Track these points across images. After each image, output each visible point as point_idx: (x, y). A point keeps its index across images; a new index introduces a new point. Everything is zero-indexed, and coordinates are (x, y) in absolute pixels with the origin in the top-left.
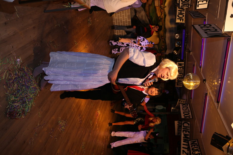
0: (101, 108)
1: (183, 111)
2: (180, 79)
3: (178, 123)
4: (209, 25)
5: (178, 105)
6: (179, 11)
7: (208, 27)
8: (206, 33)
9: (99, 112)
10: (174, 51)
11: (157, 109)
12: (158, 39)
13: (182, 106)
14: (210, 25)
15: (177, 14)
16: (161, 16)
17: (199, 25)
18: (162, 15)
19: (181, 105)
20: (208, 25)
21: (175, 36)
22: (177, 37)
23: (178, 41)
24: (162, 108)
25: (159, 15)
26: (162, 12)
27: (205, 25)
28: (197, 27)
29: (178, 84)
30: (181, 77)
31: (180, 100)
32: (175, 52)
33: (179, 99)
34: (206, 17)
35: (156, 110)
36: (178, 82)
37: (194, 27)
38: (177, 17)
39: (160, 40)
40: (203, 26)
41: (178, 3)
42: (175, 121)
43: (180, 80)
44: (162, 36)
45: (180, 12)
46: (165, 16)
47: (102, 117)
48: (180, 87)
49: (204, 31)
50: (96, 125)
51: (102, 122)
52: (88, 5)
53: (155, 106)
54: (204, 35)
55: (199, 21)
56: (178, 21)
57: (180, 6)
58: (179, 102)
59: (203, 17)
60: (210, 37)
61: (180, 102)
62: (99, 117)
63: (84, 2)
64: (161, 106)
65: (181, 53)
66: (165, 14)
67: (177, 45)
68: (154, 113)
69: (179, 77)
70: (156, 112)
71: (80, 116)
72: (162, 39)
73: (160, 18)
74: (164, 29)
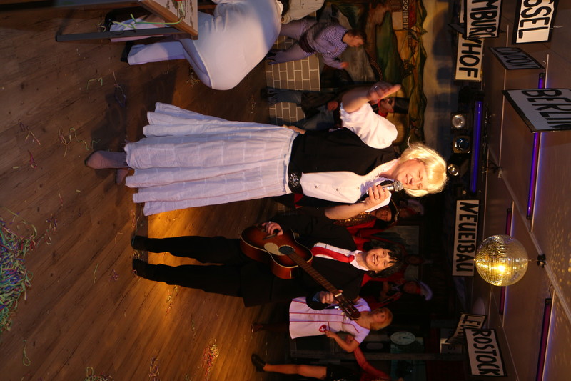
0: (222, 337)
1: (476, 352)
2: (466, 250)
4: (554, 93)
5: (459, 333)
6: (464, 45)
7: (552, 99)
8: (545, 115)
9: (215, 351)
11: (396, 345)
12: (401, 127)
13: (474, 335)
14: (558, 93)
15: (460, 55)
17: (525, 93)
18: (415, 56)
19: (470, 336)
20: (552, 90)
21: (453, 120)
22: (458, 124)
23: (462, 135)
24: (413, 341)
25: (404, 57)
26: (415, 47)
27: (541, 93)
28: (517, 96)
29: (461, 267)
30: (469, 244)
31: (466, 317)
32: (451, 168)
33: (463, 315)
34: (544, 68)
35: (392, 346)
36: (461, 260)
37: (509, 98)
38: (459, 65)
40: (536, 93)
41: (462, 21)
43: (466, 254)
44: (411, 120)
45: (467, 49)
46: (423, 58)
47: (223, 366)
48: (466, 277)
49: (540, 109)
52: (191, 23)
53: (389, 335)
54: (540, 123)
55: (526, 77)
56: (461, 76)
57: (468, 31)
58: (464, 322)
59: (536, 68)
60: (556, 128)
61: (467, 323)
62: (215, 365)
63: (179, 16)
64: (407, 333)
65: (468, 172)
66: (423, 52)
67: (458, 146)
68: (385, 357)
69: (463, 244)
70: (391, 352)
71: (153, 363)
72: (413, 127)
73: (409, 64)
74: (418, 100)
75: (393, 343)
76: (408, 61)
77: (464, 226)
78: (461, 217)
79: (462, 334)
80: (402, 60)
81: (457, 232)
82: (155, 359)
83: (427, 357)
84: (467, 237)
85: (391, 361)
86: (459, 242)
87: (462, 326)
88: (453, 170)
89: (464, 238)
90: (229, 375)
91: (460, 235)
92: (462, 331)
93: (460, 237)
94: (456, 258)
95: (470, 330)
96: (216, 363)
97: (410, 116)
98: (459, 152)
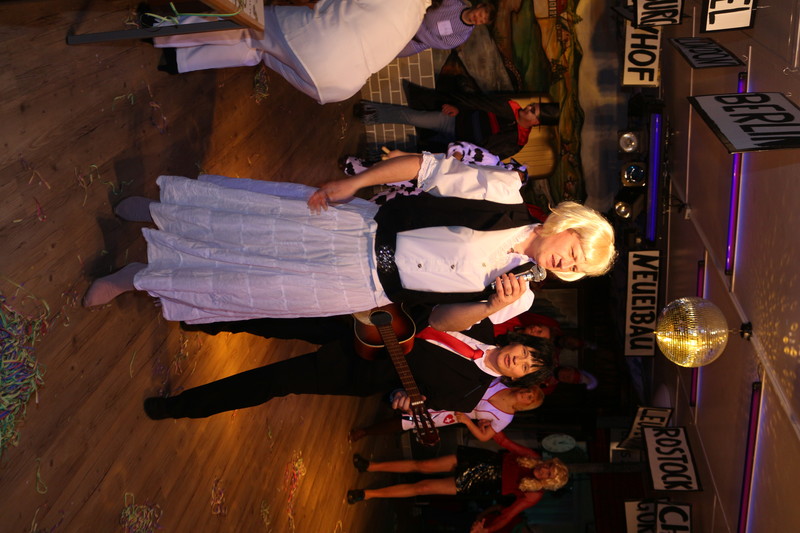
0: (310, 448)
1: (660, 459)
2: (643, 320)
3: (639, 513)
4: (758, 99)
5: (636, 434)
6: (634, 36)
7: (756, 107)
8: (747, 129)
9: (301, 467)
10: (615, 204)
11: (549, 453)
12: (549, 154)
13: (656, 435)
14: (765, 98)
15: (628, 50)
16: (562, 58)
17: (719, 99)
18: (567, 54)
19: (650, 434)
20: (757, 95)
21: (621, 142)
22: (628, 146)
23: (634, 161)
24: (572, 447)
25: (551, 55)
26: (566, 41)
27: (742, 99)
28: (709, 104)
29: (637, 343)
30: (647, 312)
31: (645, 412)
32: (620, 207)
33: (641, 409)
34: (745, 65)
35: (545, 455)
36: (636, 333)
37: (697, 107)
38: (628, 64)
39: (557, 158)
40: (735, 100)
41: (630, 3)
42: (626, 504)
43: (643, 325)
44: (564, 143)
45: (638, 41)
46: (578, 57)
47: (312, 488)
48: (643, 357)
49: (740, 121)
50: (289, 524)
51: (313, 508)
52: (255, 14)
53: (540, 440)
54: (740, 140)
55: (719, 78)
56: (631, 79)
57: (640, 17)
58: (642, 418)
59: (734, 65)
60: (763, 147)
61: (646, 420)
62: (301, 488)
63: (238, 4)
64: (565, 436)
65: (644, 211)
66: (578, 48)
67: (628, 178)
69: (638, 312)
71: (216, 486)
72: (566, 152)
73: (558, 65)
74: (573, 114)
75: (546, 451)
76: (557, 61)
77: (639, 288)
78: (635, 274)
79: (640, 436)
80: (548, 60)
81: (630, 295)
82: (218, 481)
83: (593, 468)
84: (644, 301)
86: (633, 309)
87: (639, 424)
88: (623, 209)
89: (639, 303)
91: (634, 300)
92: (639, 431)
93: (634, 302)
94: (629, 331)
95: (651, 429)
96: (303, 484)
97: (561, 137)
98: (630, 185)
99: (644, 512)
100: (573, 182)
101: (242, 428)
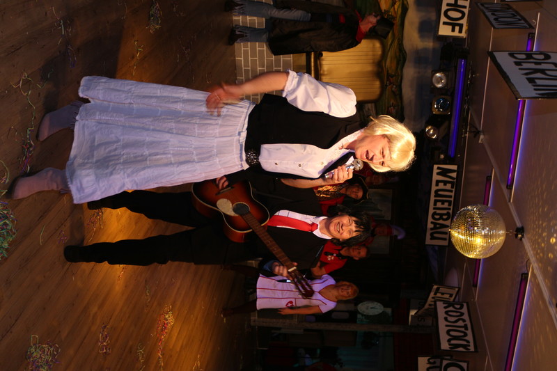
0: (178, 304)
1: (447, 326)
2: (441, 218)
3: (428, 365)
4: (542, 57)
5: (430, 305)
7: (540, 64)
8: (531, 81)
9: (170, 318)
10: (426, 127)
11: (363, 315)
12: (377, 83)
13: (445, 308)
14: (547, 57)
15: (444, 8)
16: (392, 10)
17: (512, 55)
18: (396, 6)
19: (440, 306)
20: (541, 53)
21: (434, 79)
22: (438, 83)
23: (442, 94)
24: (381, 311)
25: (384, 6)
27: (529, 56)
28: (504, 59)
29: (436, 235)
30: (445, 212)
31: (438, 289)
32: (429, 130)
33: (435, 287)
34: (534, 28)
35: (359, 316)
36: (435, 228)
37: (494, 60)
38: (443, 19)
39: (383, 88)
40: (524, 56)
42: (419, 358)
43: (441, 222)
44: (389, 76)
46: (405, 9)
47: (179, 334)
48: (440, 247)
49: (526, 74)
50: (158, 362)
51: (178, 349)
53: (356, 304)
54: (526, 90)
55: (514, 38)
56: (445, 30)
58: (435, 294)
59: (525, 28)
60: (543, 96)
61: (439, 295)
62: (170, 333)
64: (375, 303)
65: (448, 134)
67: (437, 107)
68: (352, 327)
69: (438, 212)
70: (358, 322)
71: (103, 331)
72: (391, 83)
73: (389, 15)
74: (398, 54)
75: (360, 313)
76: (388, 11)
77: (440, 193)
78: (438, 182)
79: (433, 307)
80: (381, 11)
81: (433, 198)
82: (105, 327)
83: (396, 329)
84: (443, 204)
85: (356, 332)
86: (434, 209)
87: (433, 298)
88: (432, 131)
89: (439, 205)
90: (184, 343)
91: (436, 202)
92: (433, 303)
93: (435, 204)
94: (430, 226)
95: (442, 302)
96: (171, 331)
97: (388, 71)
98: (438, 113)
99: (432, 365)
100: (394, 108)
101: (126, 287)
